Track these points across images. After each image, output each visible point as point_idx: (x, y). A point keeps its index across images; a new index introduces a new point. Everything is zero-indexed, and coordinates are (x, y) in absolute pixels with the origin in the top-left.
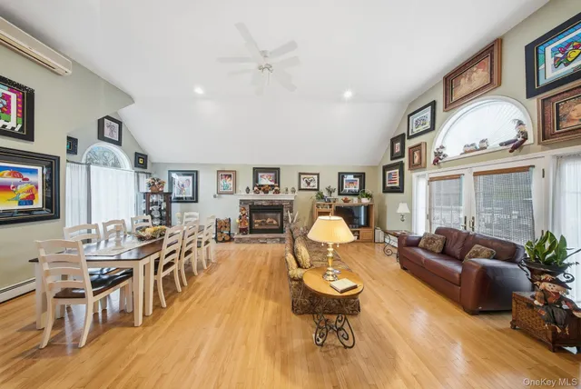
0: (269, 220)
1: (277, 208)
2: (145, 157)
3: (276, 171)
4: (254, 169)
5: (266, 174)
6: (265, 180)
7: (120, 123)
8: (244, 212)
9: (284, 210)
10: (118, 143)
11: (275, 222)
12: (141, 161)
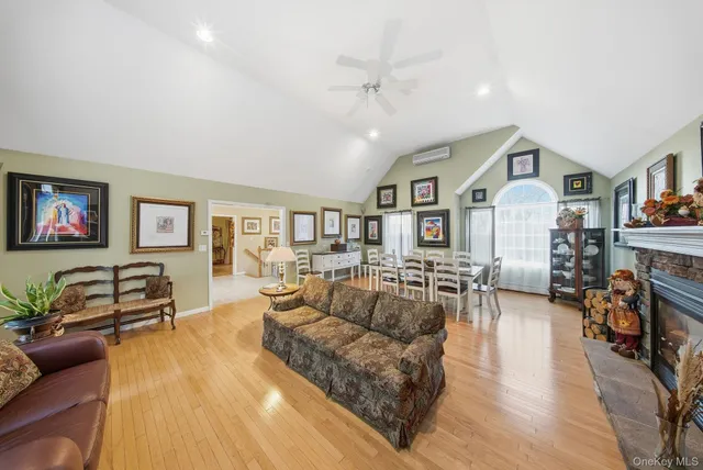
2: (585, 177)
7: (533, 153)
10: (537, 175)
12: (576, 184)
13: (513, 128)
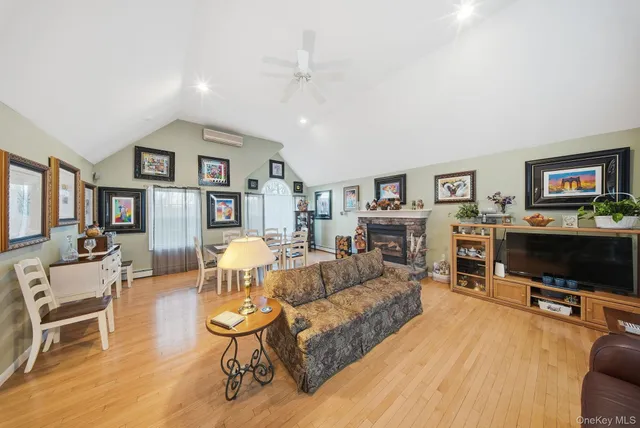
0: (392, 244)
1: (398, 229)
2: (301, 184)
3: (401, 180)
4: (376, 180)
5: (389, 185)
6: (389, 193)
7: (283, 163)
8: (360, 231)
9: (408, 232)
10: (282, 177)
11: (398, 248)
12: (298, 187)
13: (280, 145)
